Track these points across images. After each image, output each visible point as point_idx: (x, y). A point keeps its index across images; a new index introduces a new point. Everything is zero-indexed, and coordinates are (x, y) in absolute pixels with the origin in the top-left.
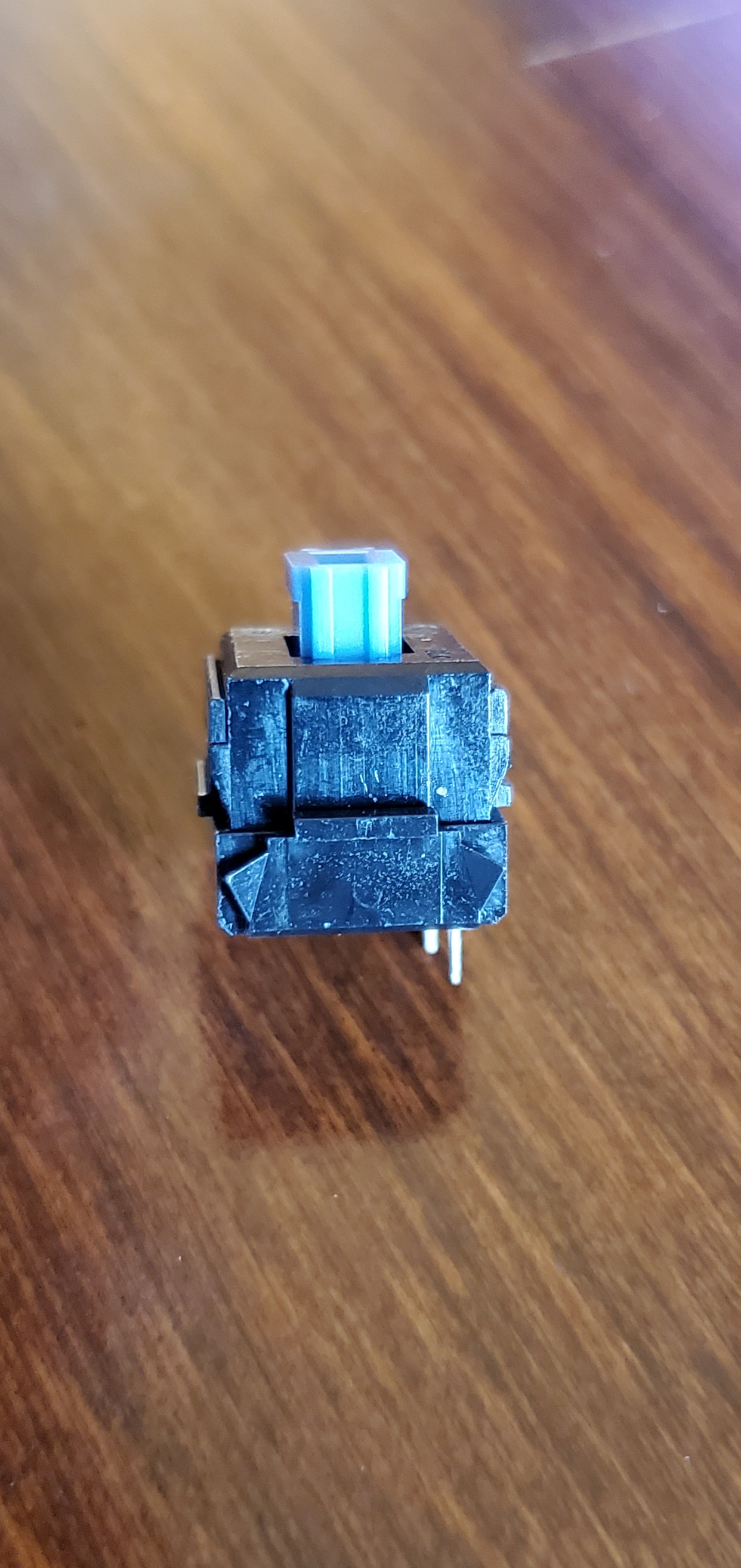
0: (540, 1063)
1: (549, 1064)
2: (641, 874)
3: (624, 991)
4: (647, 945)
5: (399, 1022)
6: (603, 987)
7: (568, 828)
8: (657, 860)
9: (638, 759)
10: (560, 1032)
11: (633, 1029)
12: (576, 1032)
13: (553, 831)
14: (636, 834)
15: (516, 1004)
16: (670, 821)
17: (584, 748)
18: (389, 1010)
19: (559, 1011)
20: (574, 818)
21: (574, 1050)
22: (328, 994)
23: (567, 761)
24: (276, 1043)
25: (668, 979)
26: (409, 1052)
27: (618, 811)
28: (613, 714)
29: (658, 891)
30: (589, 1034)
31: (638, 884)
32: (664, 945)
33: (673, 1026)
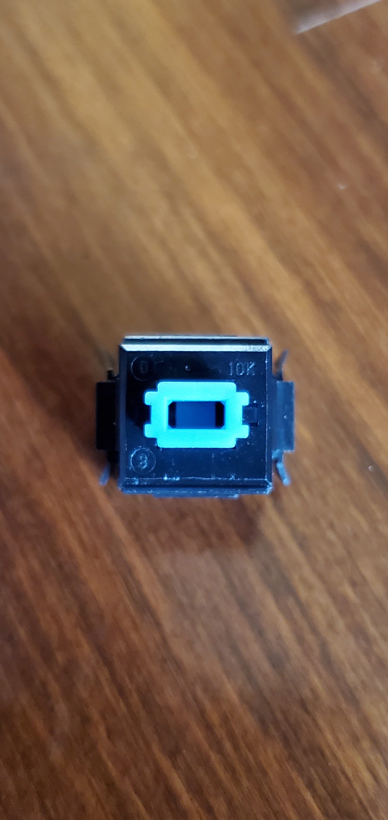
0: (288, 805)
1: (293, 805)
2: (354, 670)
3: (339, 754)
4: (355, 721)
5: (206, 781)
6: (327, 753)
7: (310, 637)
8: (363, 659)
9: (354, 584)
10: (300, 784)
11: (343, 779)
12: (310, 785)
13: (301, 640)
14: (351, 642)
15: (275, 766)
16: (372, 630)
17: (321, 577)
18: (201, 773)
19: (301, 771)
20: (314, 630)
21: (308, 796)
23: (310, 587)
24: (135, 797)
25: (366, 744)
26: (212, 801)
27: (341, 624)
28: (340, 551)
29: (363, 682)
30: (318, 785)
31: (351, 678)
32: (365, 721)
33: (367, 776)
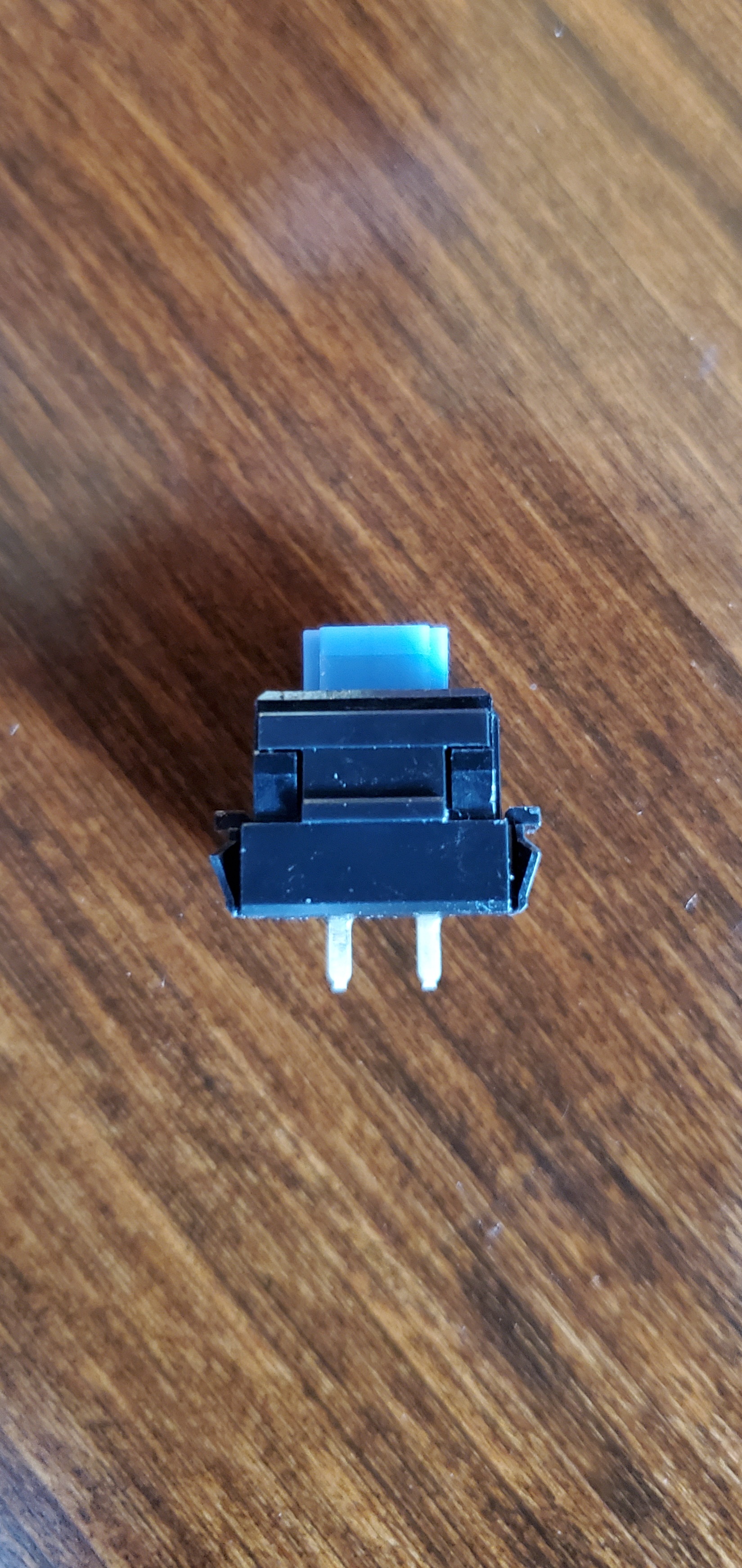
0: (501, 522)
1: (509, 522)
2: (567, 326)
3: (561, 443)
4: (577, 393)
5: (387, 508)
6: (545, 443)
7: (501, 291)
8: (579, 308)
9: (554, 205)
10: (514, 490)
11: (571, 475)
12: (527, 488)
13: (488, 296)
14: (559, 284)
15: (477, 473)
16: (587, 265)
17: (505, 203)
18: (377, 498)
19: (512, 473)
20: (505, 279)
21: (526, 505)
22: (328, 495)
23: (492, 221)
24: (296, 547)
25: (597, 423)
26: (399, 534)
27: (542, 264)
28: (528, 160)
29: (583, 340)
30: (537, 488)
31: (565, 335)
32: (592, 392)
33: (603, 466)
